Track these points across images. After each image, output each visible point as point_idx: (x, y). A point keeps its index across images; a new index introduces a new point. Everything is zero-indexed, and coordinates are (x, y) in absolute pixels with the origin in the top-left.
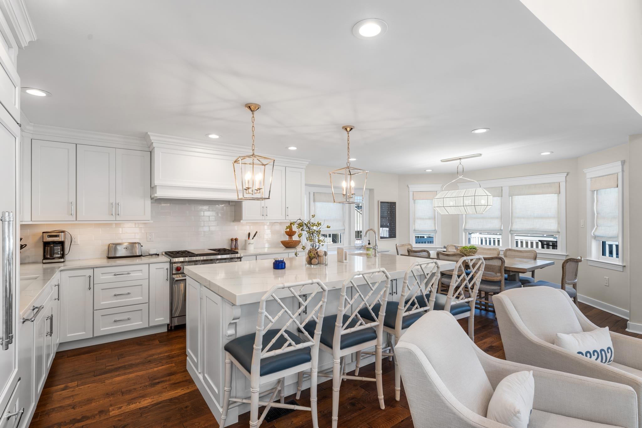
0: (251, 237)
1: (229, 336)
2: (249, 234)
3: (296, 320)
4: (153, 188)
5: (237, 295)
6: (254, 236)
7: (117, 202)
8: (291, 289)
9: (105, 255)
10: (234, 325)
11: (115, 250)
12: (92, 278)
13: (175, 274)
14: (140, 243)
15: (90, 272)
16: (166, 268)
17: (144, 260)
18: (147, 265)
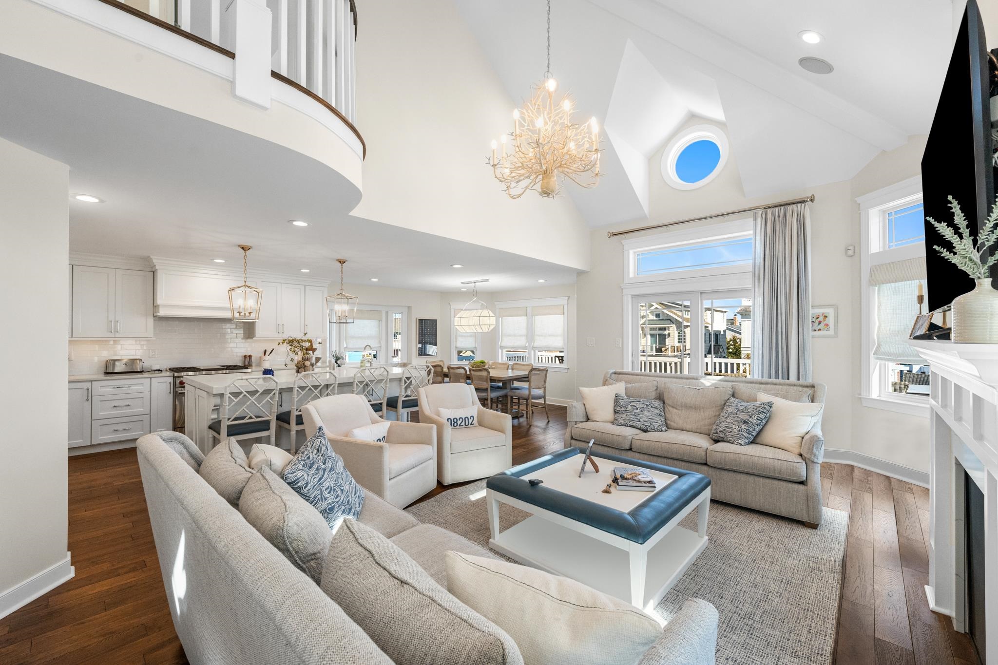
0: (267, 353)
1: (212, 419)
2: (265, 351)
3: (254, 401)
4: (155, 307)
5: (214, 387)
6: (270, 353)
7: (117, 320)
8: (249, 380)
9: (103, 370)
10: (217, 412)
11: (114, 365)
12: (90, 390)
13: (178, 388)
14: (141, 360)
15: (88, 385)
16: (169, 382)
17: (145, 375)
18: (149, 379)
